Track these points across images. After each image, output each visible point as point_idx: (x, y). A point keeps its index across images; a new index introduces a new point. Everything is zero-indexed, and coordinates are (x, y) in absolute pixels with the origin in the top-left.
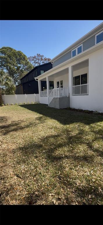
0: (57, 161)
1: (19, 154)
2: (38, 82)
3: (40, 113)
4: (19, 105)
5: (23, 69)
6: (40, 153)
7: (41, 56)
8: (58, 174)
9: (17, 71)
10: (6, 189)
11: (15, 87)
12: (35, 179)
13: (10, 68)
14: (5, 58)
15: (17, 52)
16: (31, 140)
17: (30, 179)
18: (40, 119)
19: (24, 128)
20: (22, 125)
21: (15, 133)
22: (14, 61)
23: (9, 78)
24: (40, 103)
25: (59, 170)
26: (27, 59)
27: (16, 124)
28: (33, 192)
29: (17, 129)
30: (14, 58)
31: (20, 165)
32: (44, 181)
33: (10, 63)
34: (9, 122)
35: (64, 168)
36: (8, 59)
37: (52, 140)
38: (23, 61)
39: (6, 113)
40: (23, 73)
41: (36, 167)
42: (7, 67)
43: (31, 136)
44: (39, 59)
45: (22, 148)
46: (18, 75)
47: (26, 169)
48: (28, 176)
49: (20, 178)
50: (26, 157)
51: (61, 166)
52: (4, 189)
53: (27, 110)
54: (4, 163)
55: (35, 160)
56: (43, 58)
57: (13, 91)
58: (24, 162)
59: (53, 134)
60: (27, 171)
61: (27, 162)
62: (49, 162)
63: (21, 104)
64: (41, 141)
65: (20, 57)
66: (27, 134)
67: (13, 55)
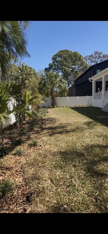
0: (98, 177)
1: (58, 158)
2: (92, 82)
3: (90, 118)
4: (70, 108)
5: (78, 71)
6: (79, 163)
7: (99, 53)
8: (95, 193)
9: (71, 73)
10: (38, 190)
11: (68, 89)
12: (68, 189)
13: (65, 71)
14: (60, 61)
15: (73, 54)
16: (74, 146)
17: (63, 188)
18: (88, 124)
19: (70, 132)
20: (69, 128)
21: (59, 135)
22: (69, 63)
23: (63, 80)
24: (93, 106)
25: (97, 189)
26: (83, 59)
27: (63, 127)
28: (62, 204)
29: (62, 132)
30: (70, 61)
31: (56, 170)
32: (76, 196)
33: (65, 66)
34: (57, 124)
35: (104, 189)
36: (64, 61)
37: (97, 150)
38: (78, 62)
39: (56, 114)
40: (77, 74)
41: (72, 177)
42: (63, 70)
43: (75, 141)
44: (96, 57)
45: (63, 153)
46: (72, 77)
47: (61, 176)
48: (61, 185)
49: (54, 183)
50: (64, 163)
51: (101, 185)
52: (36, 189)
53: (77, 113)
54: (43, 163)
55: (73, 169)
56: (101, 55)
57: (66, 94)
58: (61, 168)
59: (101, 144)
60: (62, 178)
61: (64, 169)
62: (88, 176)
63: (73, 106)
64: (85, 150)
65: (75, 58)
66: (71, 139)
67: (69, 57)
